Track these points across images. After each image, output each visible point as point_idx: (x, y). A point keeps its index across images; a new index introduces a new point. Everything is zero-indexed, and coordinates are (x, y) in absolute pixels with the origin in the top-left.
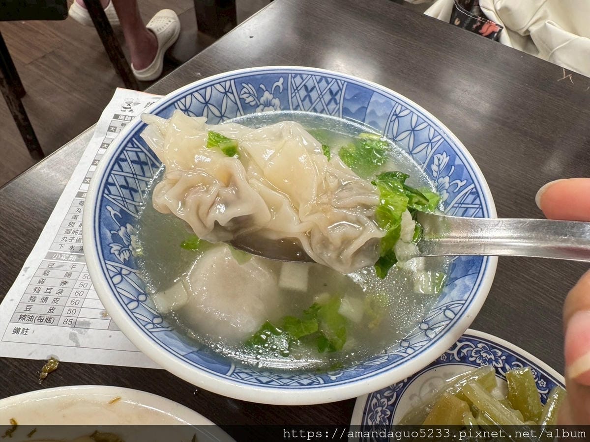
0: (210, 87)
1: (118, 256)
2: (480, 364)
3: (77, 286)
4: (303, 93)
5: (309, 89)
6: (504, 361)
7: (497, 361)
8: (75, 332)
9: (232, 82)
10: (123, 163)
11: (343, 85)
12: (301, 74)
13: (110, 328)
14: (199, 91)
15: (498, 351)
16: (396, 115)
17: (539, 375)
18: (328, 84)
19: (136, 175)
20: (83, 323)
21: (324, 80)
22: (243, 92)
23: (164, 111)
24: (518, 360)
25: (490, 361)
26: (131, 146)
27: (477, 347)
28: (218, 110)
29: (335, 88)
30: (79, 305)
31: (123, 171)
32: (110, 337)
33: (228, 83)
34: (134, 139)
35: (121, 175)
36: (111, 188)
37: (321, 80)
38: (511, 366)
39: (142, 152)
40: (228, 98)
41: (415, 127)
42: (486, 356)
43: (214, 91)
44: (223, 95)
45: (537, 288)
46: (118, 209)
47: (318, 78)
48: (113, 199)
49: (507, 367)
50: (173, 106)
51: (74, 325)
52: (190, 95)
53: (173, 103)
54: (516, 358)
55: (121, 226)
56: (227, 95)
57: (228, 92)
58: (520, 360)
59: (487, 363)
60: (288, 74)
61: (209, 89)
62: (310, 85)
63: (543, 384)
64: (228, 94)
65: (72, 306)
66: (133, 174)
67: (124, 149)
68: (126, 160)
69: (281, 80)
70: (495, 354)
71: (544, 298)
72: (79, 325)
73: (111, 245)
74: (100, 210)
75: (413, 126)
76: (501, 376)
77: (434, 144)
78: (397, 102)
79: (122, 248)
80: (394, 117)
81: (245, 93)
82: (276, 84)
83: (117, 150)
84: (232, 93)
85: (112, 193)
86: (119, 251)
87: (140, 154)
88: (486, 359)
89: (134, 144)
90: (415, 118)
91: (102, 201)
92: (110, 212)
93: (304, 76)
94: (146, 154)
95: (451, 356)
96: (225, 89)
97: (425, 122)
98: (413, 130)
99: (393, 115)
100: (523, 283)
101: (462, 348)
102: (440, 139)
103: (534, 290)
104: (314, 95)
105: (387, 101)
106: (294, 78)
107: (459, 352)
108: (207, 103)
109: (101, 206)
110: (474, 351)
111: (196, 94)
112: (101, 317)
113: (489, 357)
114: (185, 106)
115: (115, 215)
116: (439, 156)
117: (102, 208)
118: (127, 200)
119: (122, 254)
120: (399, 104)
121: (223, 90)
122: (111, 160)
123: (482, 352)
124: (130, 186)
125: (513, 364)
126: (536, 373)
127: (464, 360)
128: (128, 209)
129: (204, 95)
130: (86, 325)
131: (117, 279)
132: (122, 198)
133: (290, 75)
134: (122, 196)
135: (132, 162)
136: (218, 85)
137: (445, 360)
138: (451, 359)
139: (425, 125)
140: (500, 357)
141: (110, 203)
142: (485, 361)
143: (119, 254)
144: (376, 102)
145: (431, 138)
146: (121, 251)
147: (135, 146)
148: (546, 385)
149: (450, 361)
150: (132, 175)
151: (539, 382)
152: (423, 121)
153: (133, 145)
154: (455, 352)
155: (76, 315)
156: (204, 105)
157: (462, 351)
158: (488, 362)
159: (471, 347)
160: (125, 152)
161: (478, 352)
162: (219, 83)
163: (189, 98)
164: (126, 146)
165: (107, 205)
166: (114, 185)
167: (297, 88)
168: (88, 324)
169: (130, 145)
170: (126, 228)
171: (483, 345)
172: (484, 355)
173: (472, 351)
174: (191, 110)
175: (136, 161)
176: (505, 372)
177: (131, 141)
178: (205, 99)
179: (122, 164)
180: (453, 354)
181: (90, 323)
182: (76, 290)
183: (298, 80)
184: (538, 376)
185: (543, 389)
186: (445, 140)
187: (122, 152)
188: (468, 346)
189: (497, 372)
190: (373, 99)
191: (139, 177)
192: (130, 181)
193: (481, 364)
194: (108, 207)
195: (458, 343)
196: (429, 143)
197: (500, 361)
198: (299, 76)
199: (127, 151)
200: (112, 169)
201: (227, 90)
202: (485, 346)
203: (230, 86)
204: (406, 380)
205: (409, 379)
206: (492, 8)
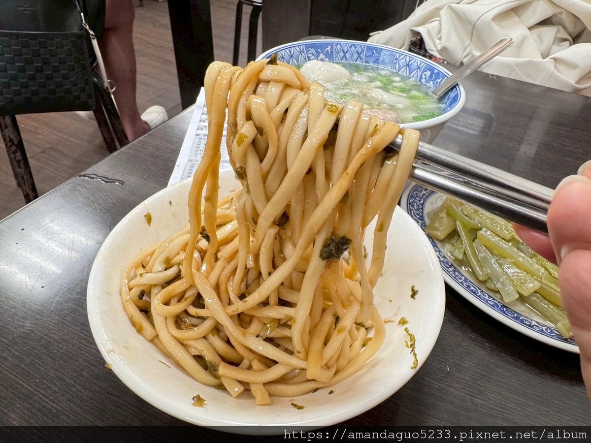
0: (293, 47)
4: (342, 54)
5: (345, 52)
9: (304, 46)
11: (364, 48)
12: (340, 44)
14: (288, 49)
16: (397, 60)
18: (356, 48)
21: (353, 46)
22: (309, 53)
28: (297, 61)
29: (360, 50)
33: (302, 47)
37: (351, 46)
40: (302, 55)
47: (350, 45)
56: (301, 53)
60: (333, 43)
61: (293, 49)
62: (345, 49)
69: (330, 47)
75: (408, 62)
77: (421, 68)
78: (396, 52)
81: (310, 53)
82: (326, 49)
84: (304, 53)
90: (408, 58)
93: (342, 45)
97: (414, 59)
98: (408, 65)
99: (395, 60)
102: (424, 64)
104: (348, 55)
105: (391, 53)
106: (336, 45)
108: (291, 56)
111: (286, 50)
114: (282, 56)
116: (425, 73)
120: (398, 53)
121: (299, 51)
133: (334, 44)
144: (384, 54)
145: (419, 66)
162: (298, 46)
163: (284, 51)
167: (338, 51)
174: (285, 59)
178: (291, 53)
183: (339, 46)
186: (427, 64)
190: (382, 53)
196: (418, 68)
198: (339, 45)
201: (301, 50)
203: (303, 49)
204: (427, 195)
205: (429, 195)
206: (435, 49)
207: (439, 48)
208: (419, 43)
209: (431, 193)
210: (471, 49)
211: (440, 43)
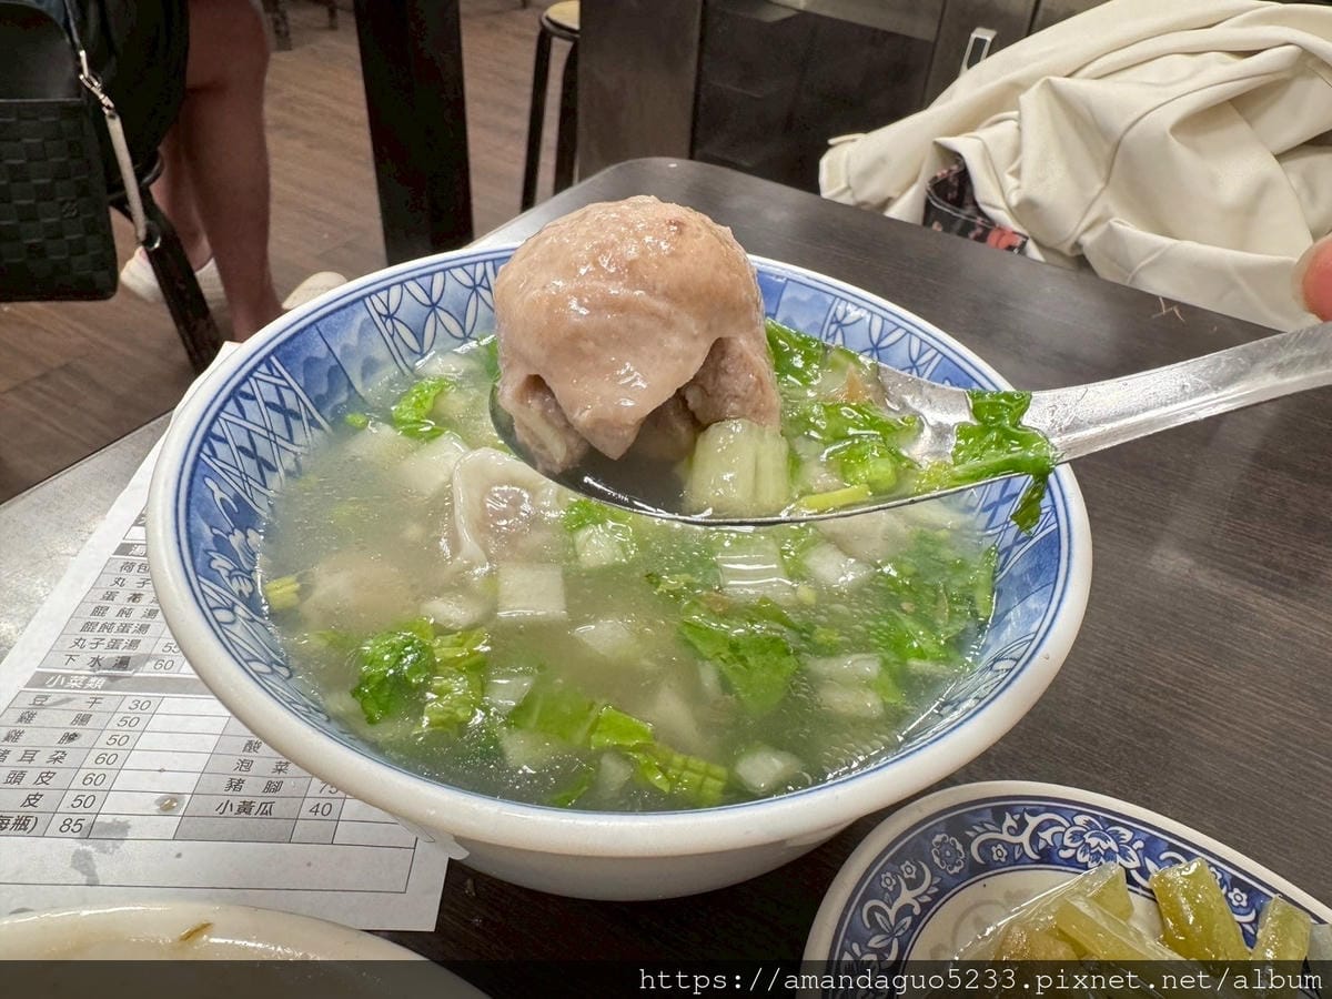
0: (442, 273)
1: (227, 580)
2: (1087, 863)
3: (102, 743)
6: (1139, 852)
7: (1123, 853)
8: (89, 848)
9: (489, 266)
10: (247, 401)
13: (179, 836)
14: (418, 280)
15: (1122, 830)
16: (838, 322)
17: (1228, 878)
19: (274, 435)
20: (109, 827)
23: (343, 312)
24: (1172, 848)
25: (1109, 855)
26: (267, 372)
27: (1073, 824)
28: (459, 323)
30: (105, 786)
31: (245, 418)
32: (179, 856)
33: (480, 268)
34: (273, 358)
35: (240, 425)
36: (216, 444)
38: (1160, 863)
39: (290, 388)
40: (480, 299)
41: (880, 340)
42: (1099, 845)
43: (451, 283)
44: (471, 291)
45: (1185, 704)
46: (232, 493)
48: (221, 468)
49: (1151, 865)
50: (361, 303)
51: (87, 833)
52: (398, 287)
53: (362, 298)
54: (1167, 845)
55: (236, 527)
56: (477, 293)
57: (480, 285)
58: (1178, 847)
59: (1102, 860)
61: (439, 278)
63: (1238, 898)
64: (481, 290)
65: (84, 787)
66: (268, 431)
67: (250, 373)
68: (253, 398)
70: (1117, 837)
71: (1204, 725)
72: (100, 831)
73: (211, 554)
74: (191, 481)
75: (875, 338)
76: (1140, 891)
77: (922, 369)
78: (836, 297)
79: (235, 569)
80: (834, 327)
83: (235, 373)
84: (489, 289)
85: (219, 456)
86: (230, 572)
87: (284, 391)
88: (1098, 851)
89: (274, 371)
90: (877, 323)
91: (195, 465)
92: (213, 492)
94: (296, 394)
95: (1017, 847)
96: (474, 280)
97: (899, 327)
98: (876, 349)
99: (832, 323)
100: (1152, 696)
101: (1040, 828)
102: (936, 356)
103: (1181, 710)
105: (815, 297)
107: (1034, 838)
108: (433, 306)
109: (193, 475)
110: (1068, 834)
111: (411, 285)
112: (157, 810)
113: (1105, 846)
114: (388, 309)
115: (222, 500)
117: (196, 480)
118: (251, 482)
119: (235, 580)
120: (842, 299)
121: (470, 283)
122: (221, 390)
123: (1086, 836)
124: (259, 453)
125: (1163, 857)
126: (1220, 876)
127: (1047, 857)
128: (252, 500)
129: (427, 290)
130: (118, 832)
131: (223, 615)
132: (241, 473)
134: (241, 469)
135: (267, 404)
136: (460, 269)
137: (1003, 860)
138: (1017, 856)
139: (899, 333)
140: (1130, 843)
141: (212, 474)
142: (1096, 856)
143: (230, 578)
144: (794, 301)
145: (914, 357)
146: (233, 573)
147: (276, 373)
148: (1248, 900)
149: (1016, 862)
150: (264, 433)
151: (1231, 895)
152: (895, 327)
153: (270, 369)
154: (1024, 838)
155: (94, 809)
156: (428, 310)
157: (1040, 834)
158: (1104, 857)
159: (1060, 824)
160: (251, 380)
161: (1077, 836)
162: (461, 266)
163: (395, 291)
164: (255, 368)
165: (206, 476)
166: (224, 441)
168: (125, 827)
169: (263, 368)
170: (247, 537)
171: (1088, 818)
172: (1093, 842)
173: (1063, 833)
174: (400, 318)
175: (274, 404)
176: (1147, 879)
177: (266, 360)
178: (430, 297)
179: (245, 403)
180: (1021, 845)
181: (129, 827)
182: (98, 752)
184: (1226, 883)
185: (1242, 911)
186: (945, 356)
187: (245, 380)
188: (1052, 823)
189: (1130, 880)
190: (786, 295)
191: (279, 441)
192: (259, 442)
193: (1090, 865)
194: (207, 480)
195: (1027, 817)
196: (911, 368)
197: (1132, 853)
199: (256, 379)
200: (221, 409)
201: (478, 281)
202: (1093, 820)
203: (485, 273)
204: (917, 910)
205: (925, 907)
206: (1001, 203)
207: (1014, 201)
208: (956, 184)
209: (936, 897)
210: (1106, 208)
211: (1018, 187)
